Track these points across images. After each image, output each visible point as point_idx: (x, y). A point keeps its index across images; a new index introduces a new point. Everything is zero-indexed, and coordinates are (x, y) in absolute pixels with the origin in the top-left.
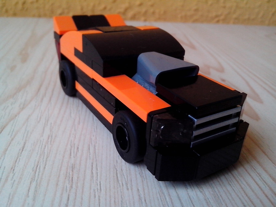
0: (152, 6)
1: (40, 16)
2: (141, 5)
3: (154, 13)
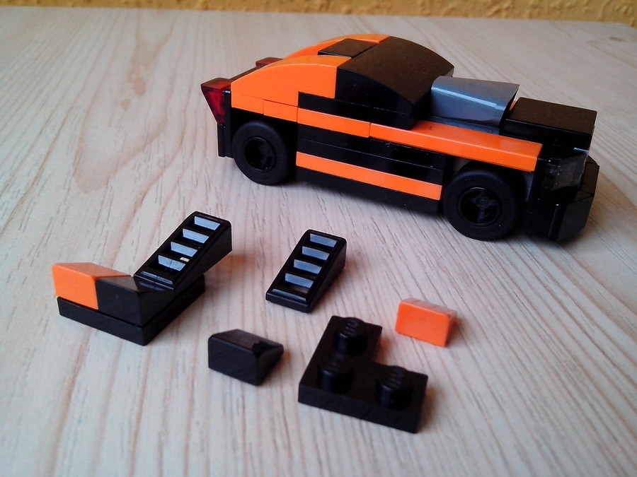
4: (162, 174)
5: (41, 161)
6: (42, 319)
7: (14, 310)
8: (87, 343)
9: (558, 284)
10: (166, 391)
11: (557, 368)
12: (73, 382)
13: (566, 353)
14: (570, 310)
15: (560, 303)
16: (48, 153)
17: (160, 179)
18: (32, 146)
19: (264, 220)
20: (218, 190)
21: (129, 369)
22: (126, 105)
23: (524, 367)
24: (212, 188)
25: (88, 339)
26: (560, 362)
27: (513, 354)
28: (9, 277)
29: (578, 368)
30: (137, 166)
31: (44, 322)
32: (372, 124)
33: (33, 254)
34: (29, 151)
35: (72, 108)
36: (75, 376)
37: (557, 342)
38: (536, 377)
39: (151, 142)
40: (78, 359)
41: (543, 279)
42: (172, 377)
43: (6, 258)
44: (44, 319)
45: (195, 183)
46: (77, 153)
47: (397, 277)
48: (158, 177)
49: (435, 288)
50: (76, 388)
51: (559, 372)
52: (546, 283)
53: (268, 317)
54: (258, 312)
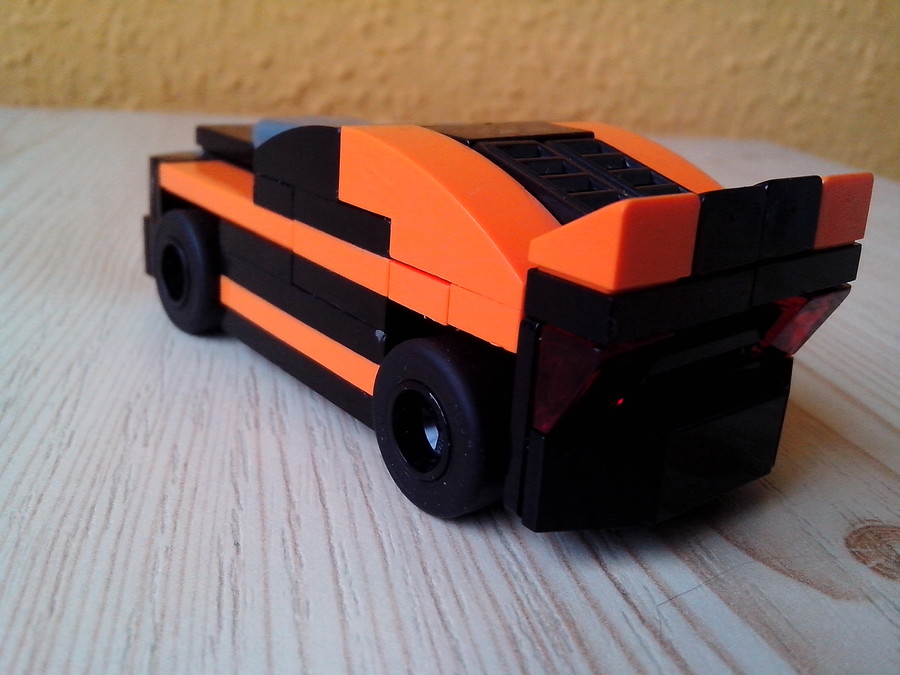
0: (383, 80)
1: (34, 104)
2: (348, 76)
3: (388, 102)
11: (516, 630)
13: (546, 598)
23: (446, 627)
29: (564, 627)
38: (464, 648)
47: (251, 462)
49: (319, 480)
51: (520, 636)
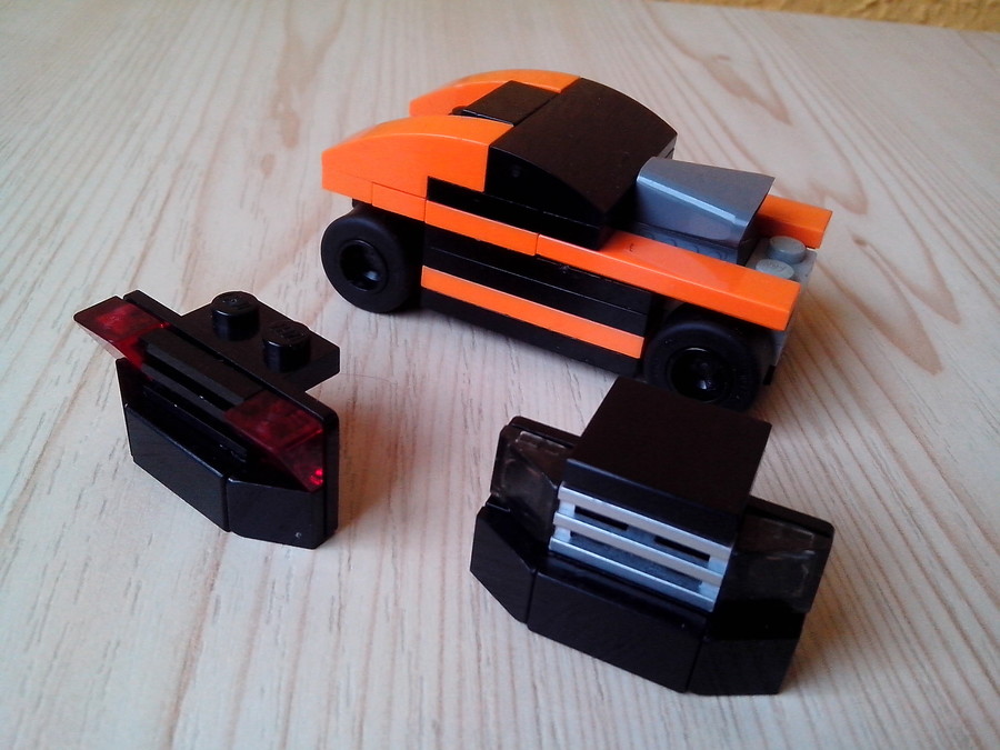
4: (321, 309)
5: (132, 270)
6: (130, 584)
7: (86, 565)
8: (199, 637)
9: (950, 573)
10: (319, 740)
12: (176, 711)
13: (954, 712)
14: (966, 628)
15: (950, 611)
16: (144, 256)
17: (318, 319)
18: (117, 241)
19: (480, 411)
20: (410, 345)
21: (262, 690)
22: (267, 165)
24: (401, 342)
25: (200, 628)
26: (943, 729)
27: (868, 710)
28: (80, 497)
30: (283, 290)
31: (132, 590)
32: (541, 236)
33: (116, 454)
34: (114, 249)
35: (181, 167)
36: (180, 698)
37: (941, 689)
39: (306, 242)
40: (185, 665)
41: (925, 562)
42: (329, 713)
43: (75, 460)
44: (133, 584)
45: (373, 329)
46: (189, 258)
48: (316, 315)
50: (180, 724)
52: (929, 569)
53: (482, 608)
54: (467, 597)
